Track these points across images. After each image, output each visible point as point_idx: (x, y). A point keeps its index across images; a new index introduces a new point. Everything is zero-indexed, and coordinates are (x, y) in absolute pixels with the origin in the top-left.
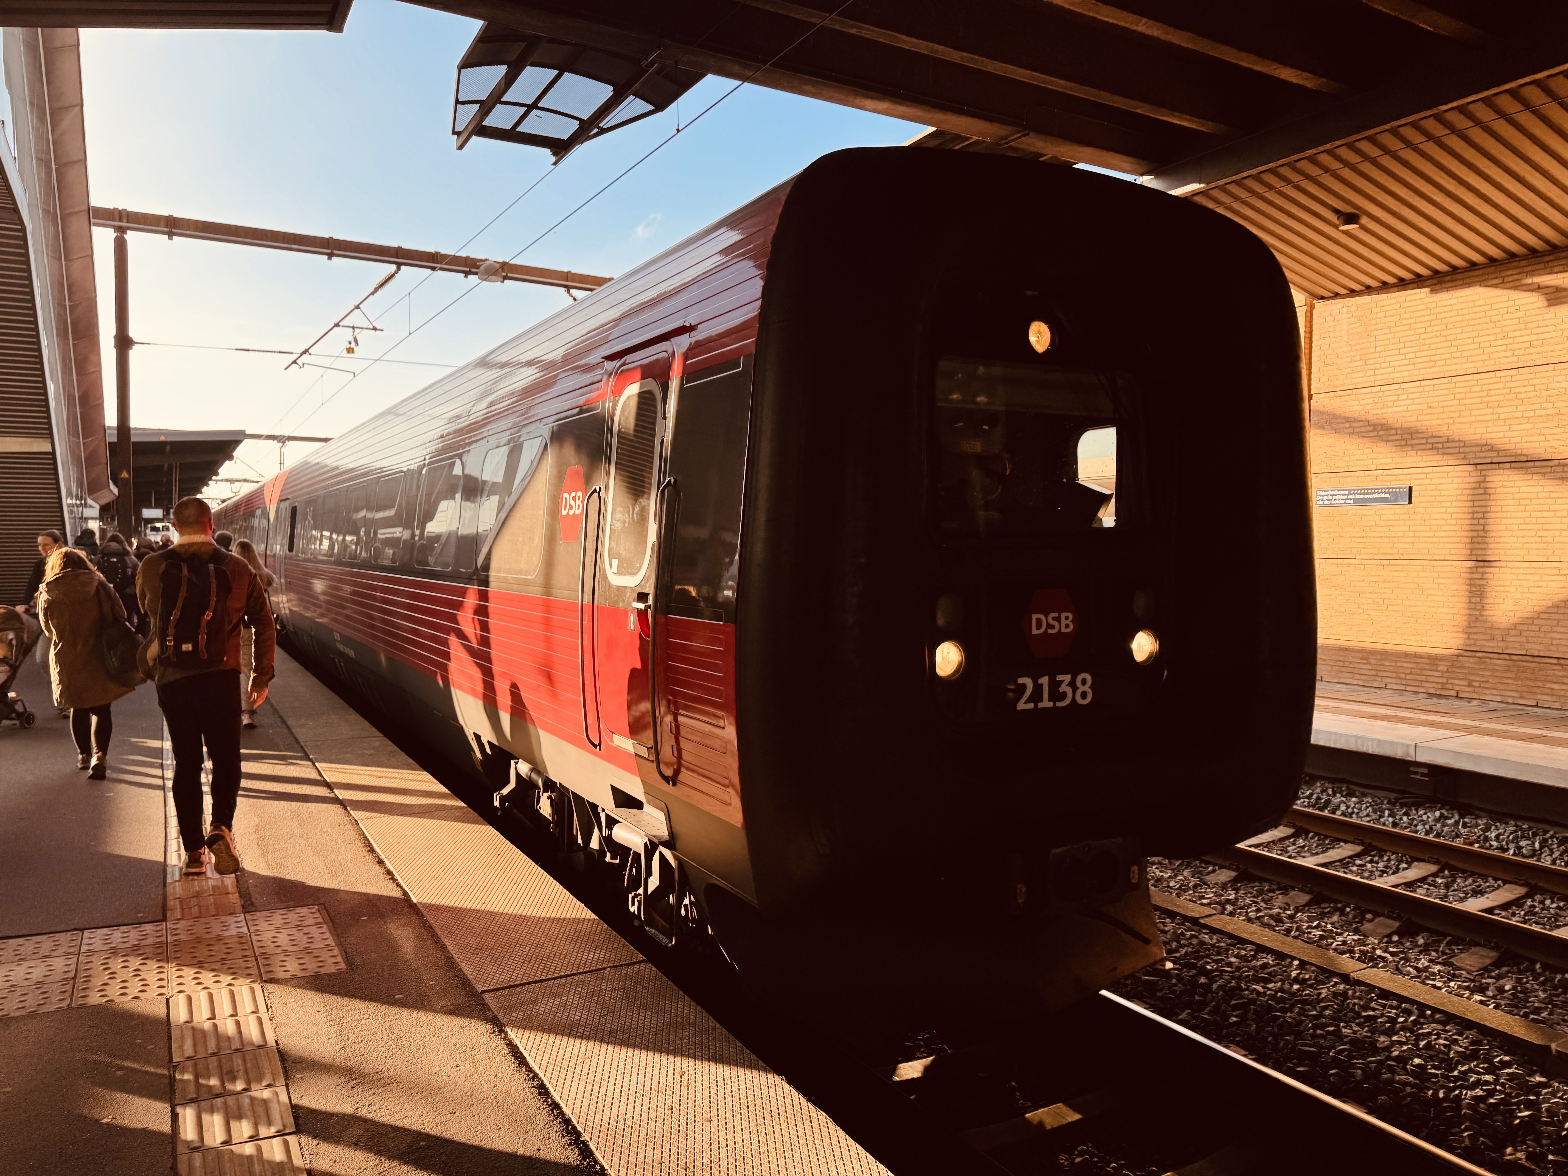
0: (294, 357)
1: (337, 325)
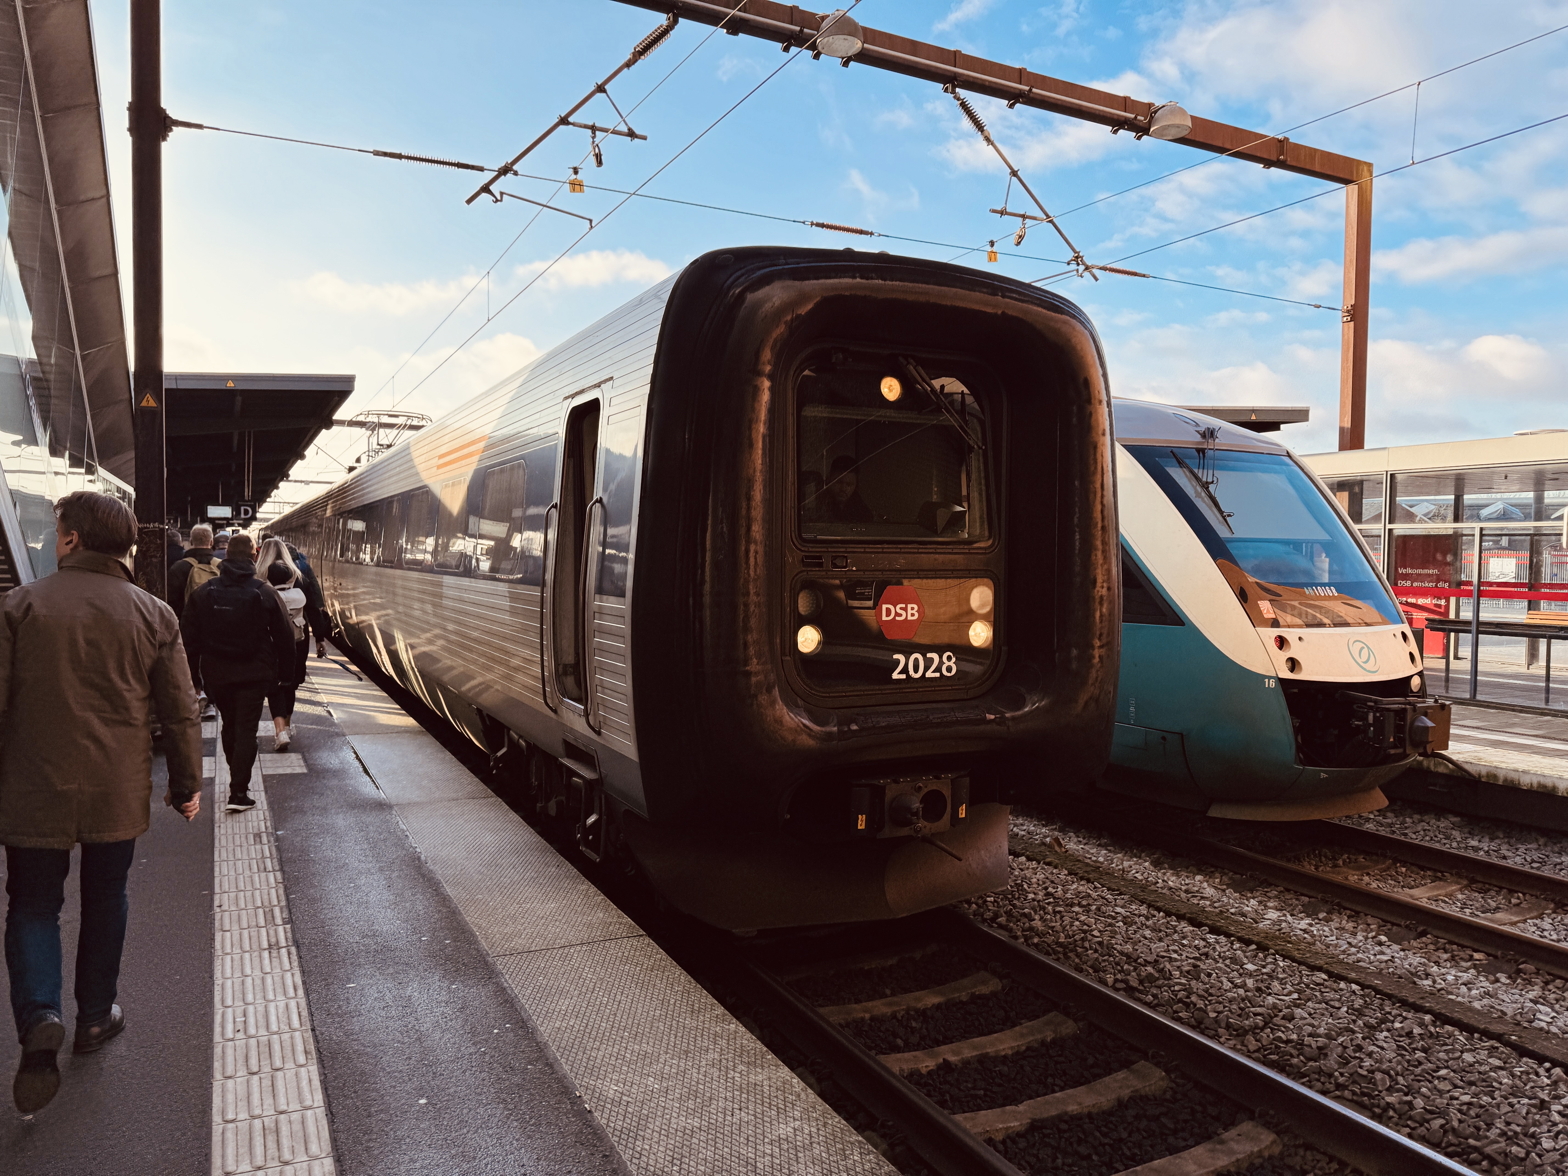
0: (486, 177)
1: (564, 121)
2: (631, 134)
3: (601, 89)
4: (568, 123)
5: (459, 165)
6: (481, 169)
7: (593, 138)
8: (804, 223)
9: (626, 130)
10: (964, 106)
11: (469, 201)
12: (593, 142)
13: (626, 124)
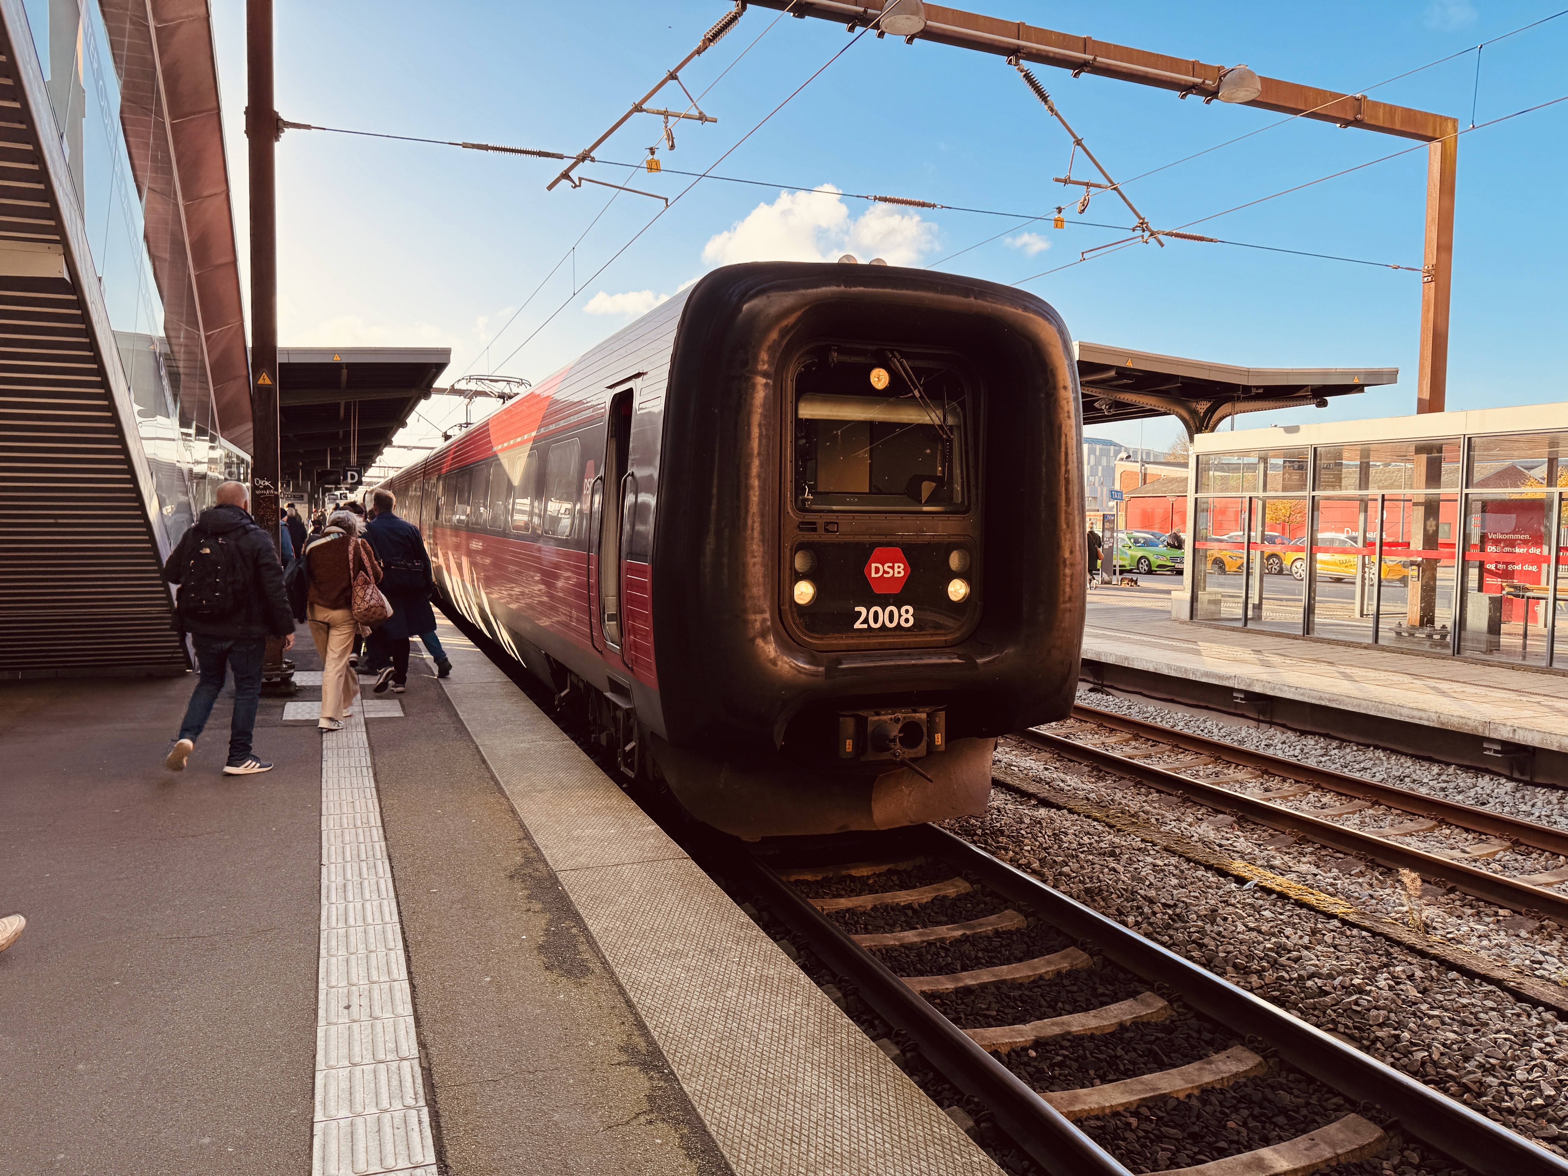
1: (638, 108)
2: (702, 118)
3: (673, 76)
4: (642, 110)
5: (540, 154)
6: (561, 157)
7: (666, 123)
8: (867, 197)
9: (697, 114)
10: (1028, 77)
11: (550, 188)
12: (666, 127)
13: (697, 108)
